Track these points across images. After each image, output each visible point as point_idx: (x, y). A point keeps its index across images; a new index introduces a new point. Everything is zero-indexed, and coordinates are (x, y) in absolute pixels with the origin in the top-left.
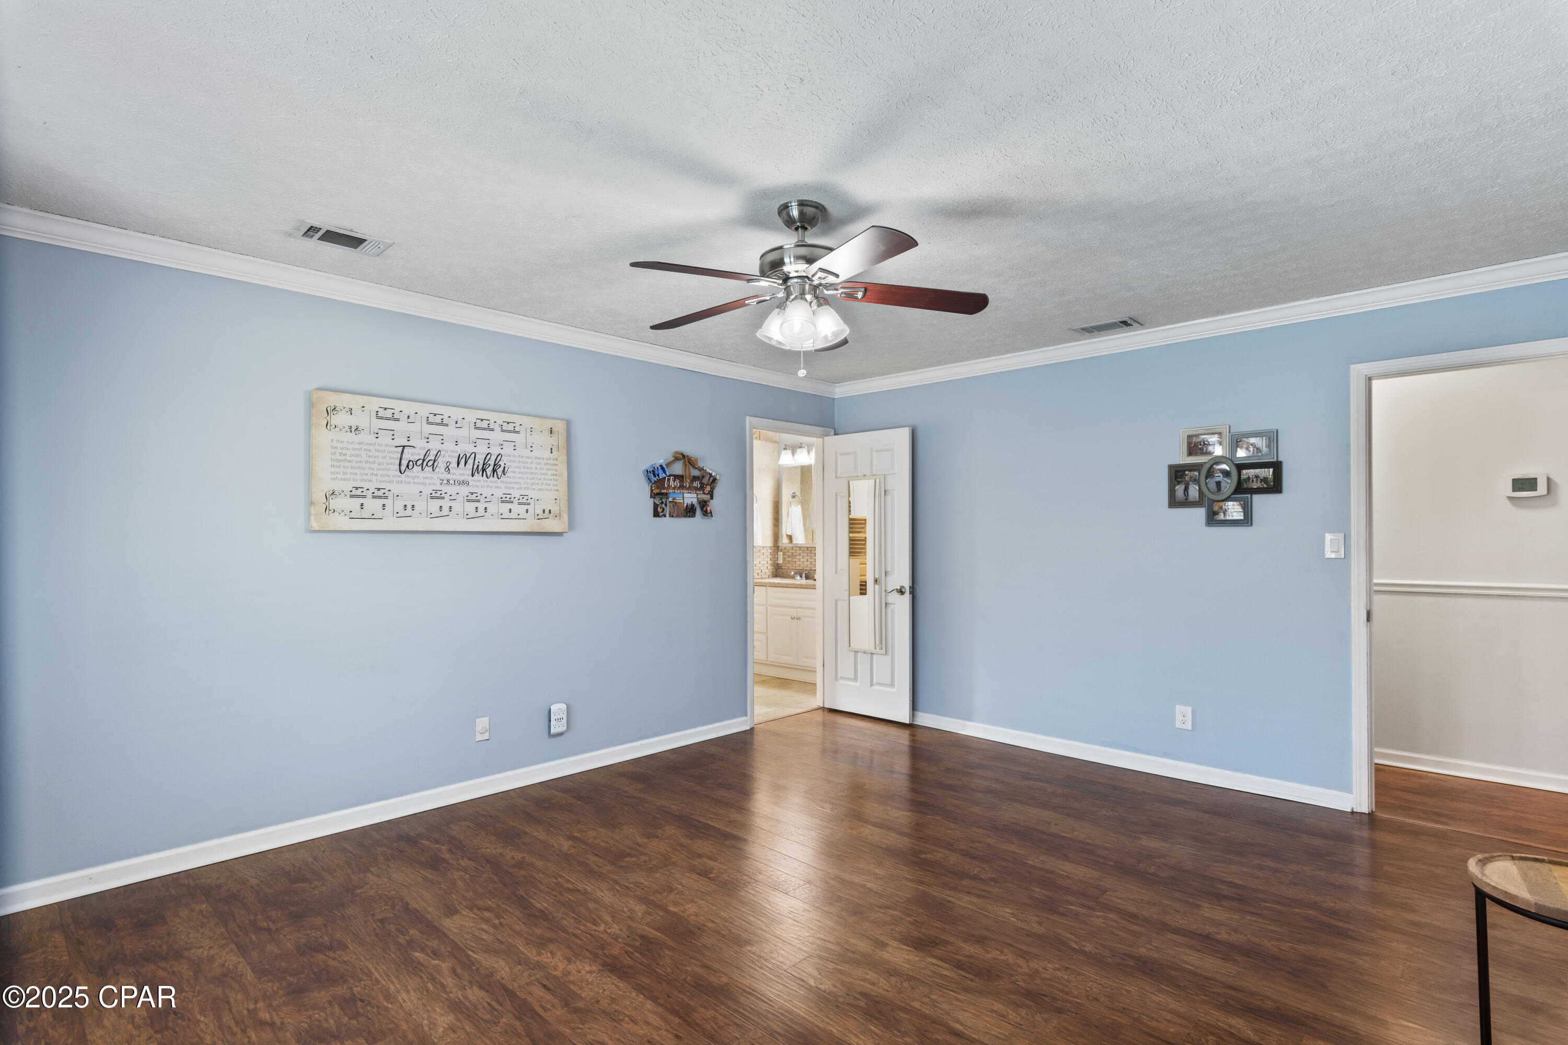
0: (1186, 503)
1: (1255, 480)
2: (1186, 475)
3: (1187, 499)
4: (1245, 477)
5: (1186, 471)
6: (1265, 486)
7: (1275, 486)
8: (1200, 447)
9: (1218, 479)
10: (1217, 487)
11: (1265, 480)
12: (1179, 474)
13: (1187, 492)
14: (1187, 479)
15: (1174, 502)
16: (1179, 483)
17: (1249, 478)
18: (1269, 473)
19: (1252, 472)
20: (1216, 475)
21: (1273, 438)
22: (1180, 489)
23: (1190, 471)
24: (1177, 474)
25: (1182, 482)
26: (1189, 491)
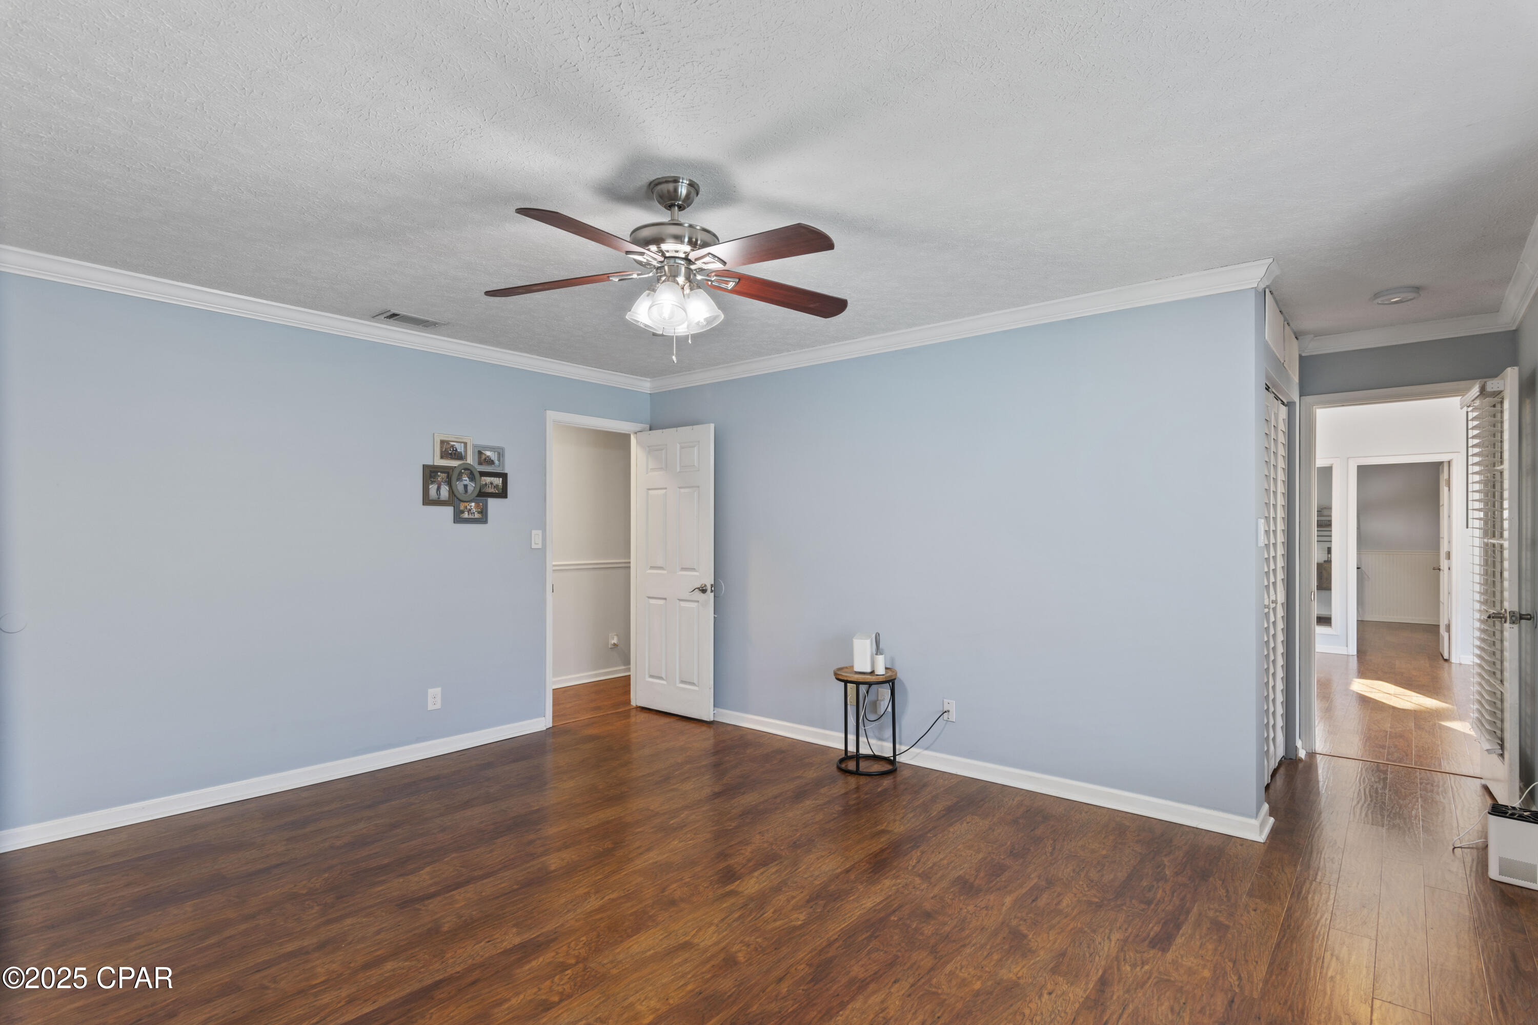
0: (438, 502)
1: (490, 486)
2: (439, 476)
3: (439, 498)
4: (484, 483)
5: (439, 472)
6: (497, 491)
7: (502, 493)
8: (450, 452)
9: (465, 483)
10: (465, 489)
11: (496, 487)
12: (433, 474)
13: (440, 492)
14: (439, 479)
15: (427, 501)
16: (432, 482)
17: (486, 484)
18: (498, 481)
19: (488, 480)
20: (464, 479)
21: (501, 453)
22: (433, 488)
23: (441, 472)
24: (430, 473)
25: (435, 481)
26: (441, 491)
